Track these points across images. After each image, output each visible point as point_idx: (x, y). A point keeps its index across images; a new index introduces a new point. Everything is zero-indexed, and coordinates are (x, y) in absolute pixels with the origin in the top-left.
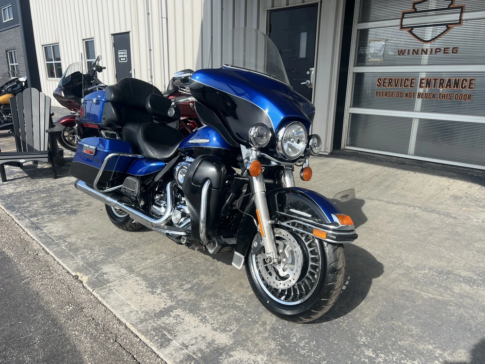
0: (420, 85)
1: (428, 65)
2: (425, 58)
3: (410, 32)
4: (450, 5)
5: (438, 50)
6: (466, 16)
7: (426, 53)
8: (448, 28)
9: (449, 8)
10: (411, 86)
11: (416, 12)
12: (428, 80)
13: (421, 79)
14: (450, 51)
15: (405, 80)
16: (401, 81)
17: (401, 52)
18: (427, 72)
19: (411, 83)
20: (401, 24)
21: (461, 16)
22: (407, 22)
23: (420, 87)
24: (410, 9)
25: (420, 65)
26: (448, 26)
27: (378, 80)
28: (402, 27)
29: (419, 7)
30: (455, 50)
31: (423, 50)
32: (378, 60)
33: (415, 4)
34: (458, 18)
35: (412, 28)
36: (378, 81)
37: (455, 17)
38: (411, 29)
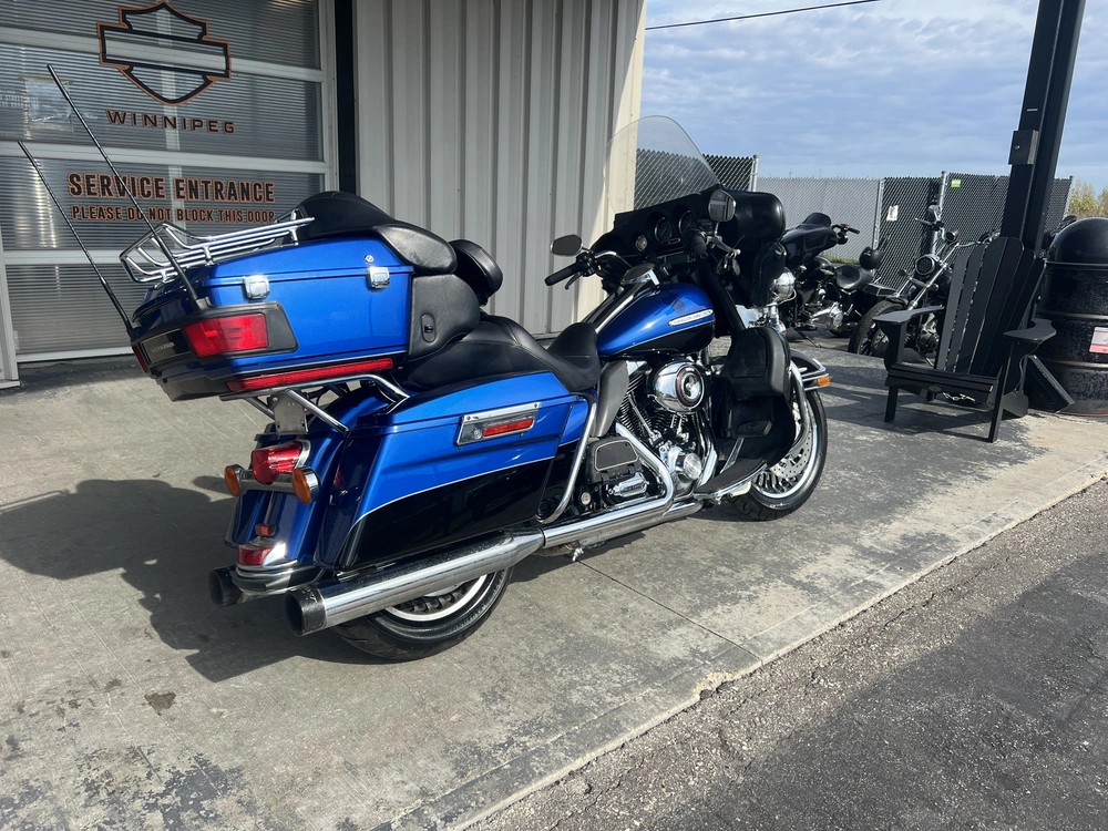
0: (178, 193)
1: (182, 151)
2: (172, 135)
3: (128, 72)
4: (201, 35)
5: (196, 123)
6: (236, 64)
7: (174, 127)
8: (207, 83)
9: (199, 41)
10: (158, 195)
11: (130, 30)
12: (190, 182)
13: (178, 181)
14: (219, 127)
15: (142, 180)
16: (133, 184)
17: (117, 117)
18: (183, 167)
19: (158, 188)
20: (104, 51)
21: (227, 63)
22: (114, 48)
23: (179, 196)
24: (114, 20)
25: (165, 149)
26: (207, 76)
27: (72, 177)
28: (105, 58)
29: (137, 22)
30: (228, 127)
31: (166, 118)
32: (60, 128)
33: (125, 12)
34: (224, 67)
35: (132, 65)
36: (72, 181)
37: (217, 62)
38: (129, 67)
